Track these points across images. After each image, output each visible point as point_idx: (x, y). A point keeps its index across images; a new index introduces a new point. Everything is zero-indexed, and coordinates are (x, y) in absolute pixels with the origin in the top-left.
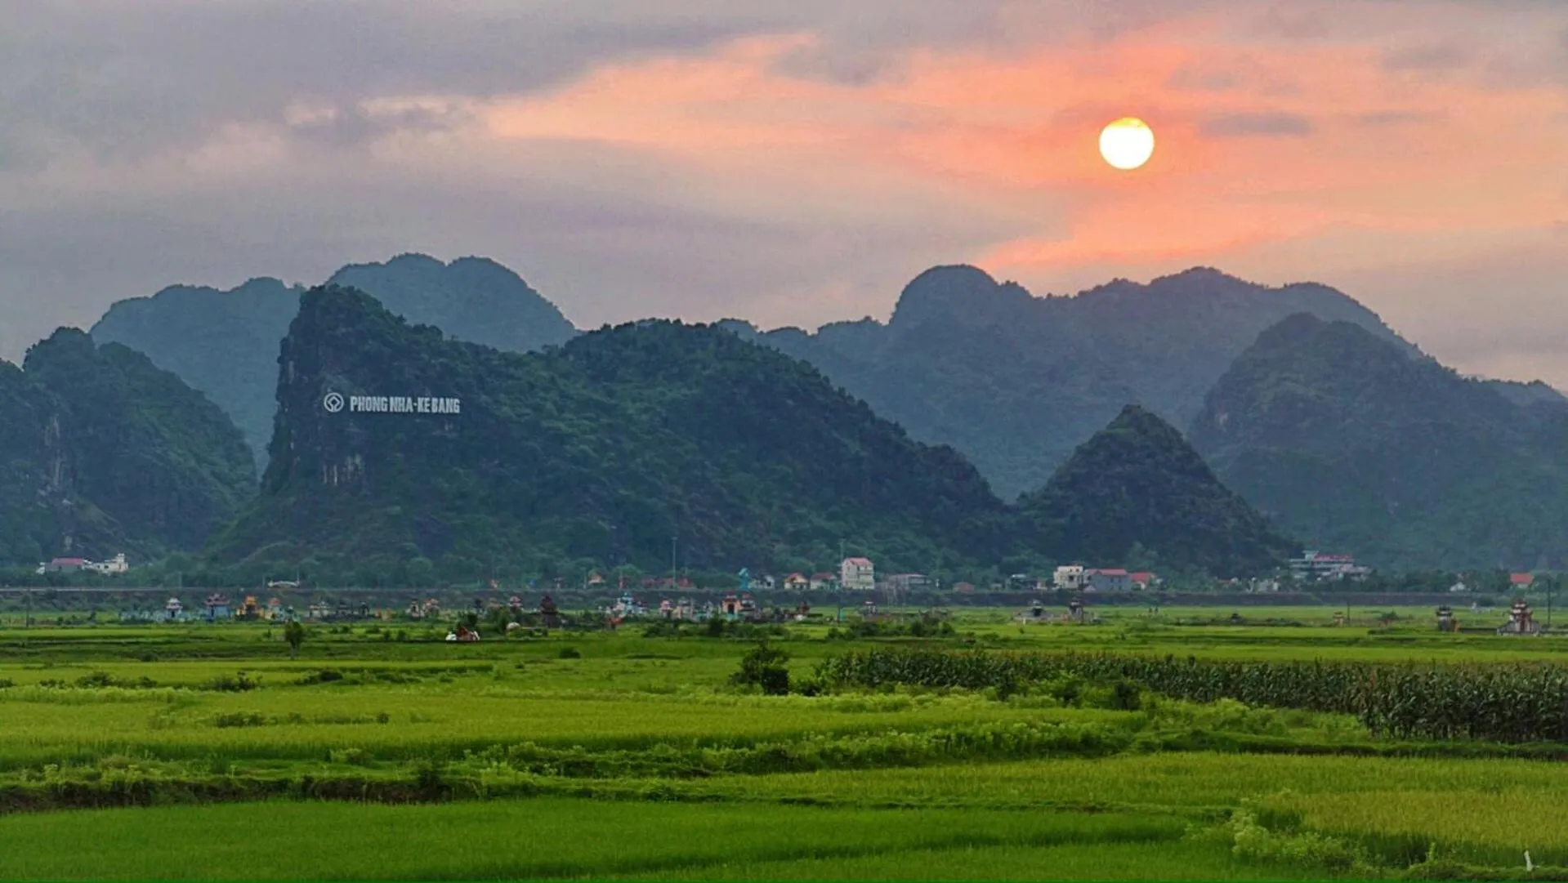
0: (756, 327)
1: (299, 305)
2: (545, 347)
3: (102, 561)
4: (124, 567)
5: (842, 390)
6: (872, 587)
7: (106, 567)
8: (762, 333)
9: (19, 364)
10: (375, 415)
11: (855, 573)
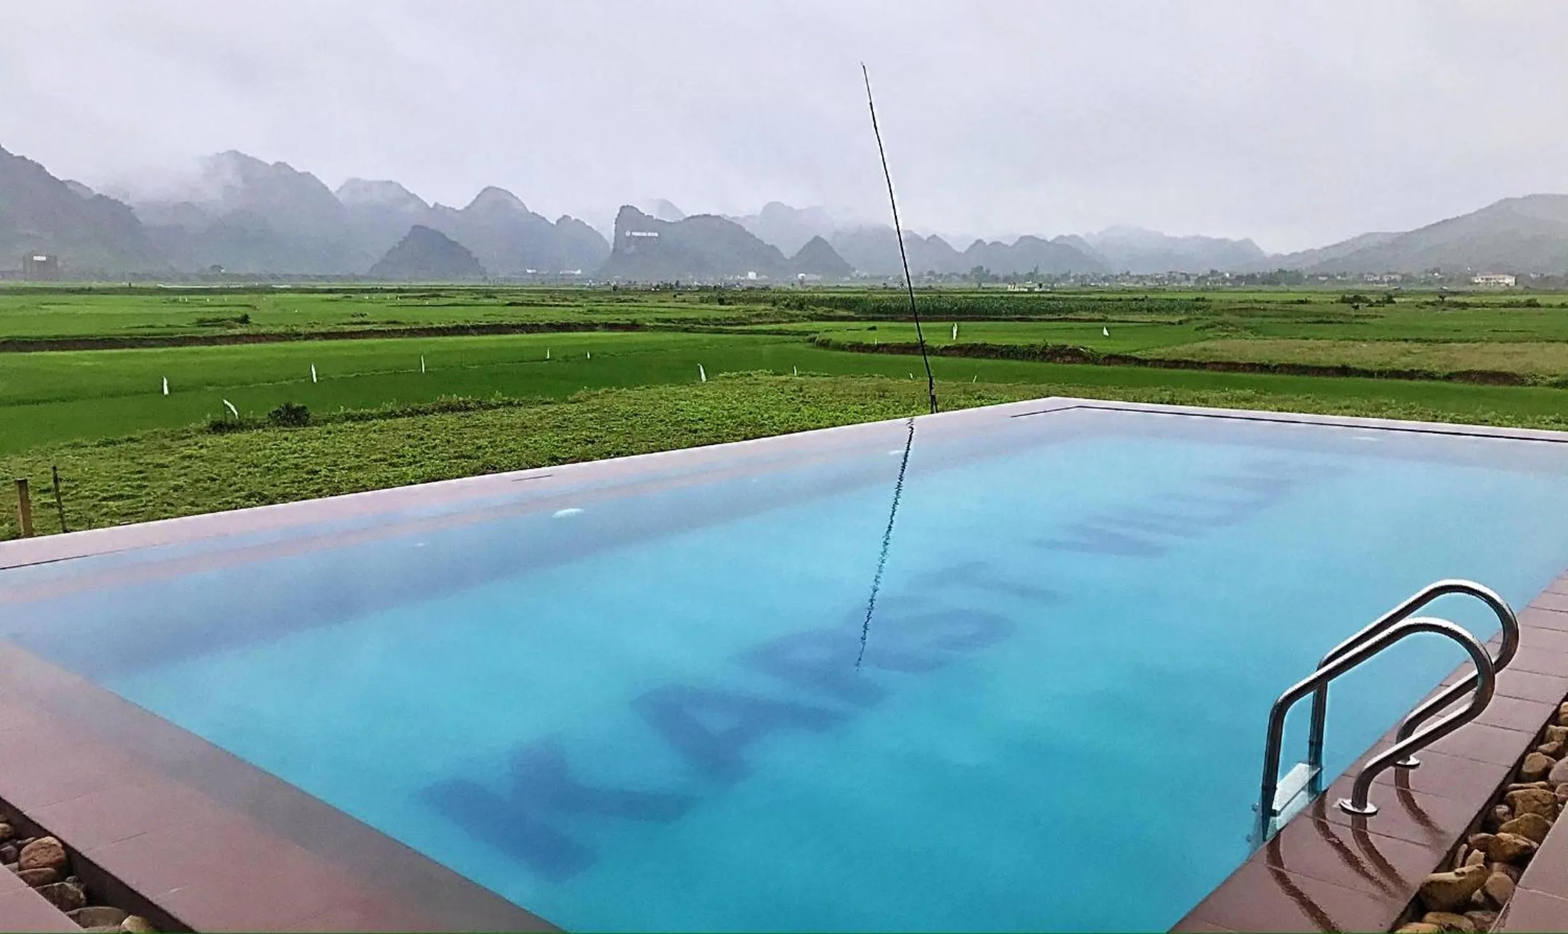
1: (619, 210)
2: (678, 220)
3: (574, 270)
4: (580, 272)
6: (756, 279)
7: (576, 272)
10: (638, 237)
11: (752, 275)
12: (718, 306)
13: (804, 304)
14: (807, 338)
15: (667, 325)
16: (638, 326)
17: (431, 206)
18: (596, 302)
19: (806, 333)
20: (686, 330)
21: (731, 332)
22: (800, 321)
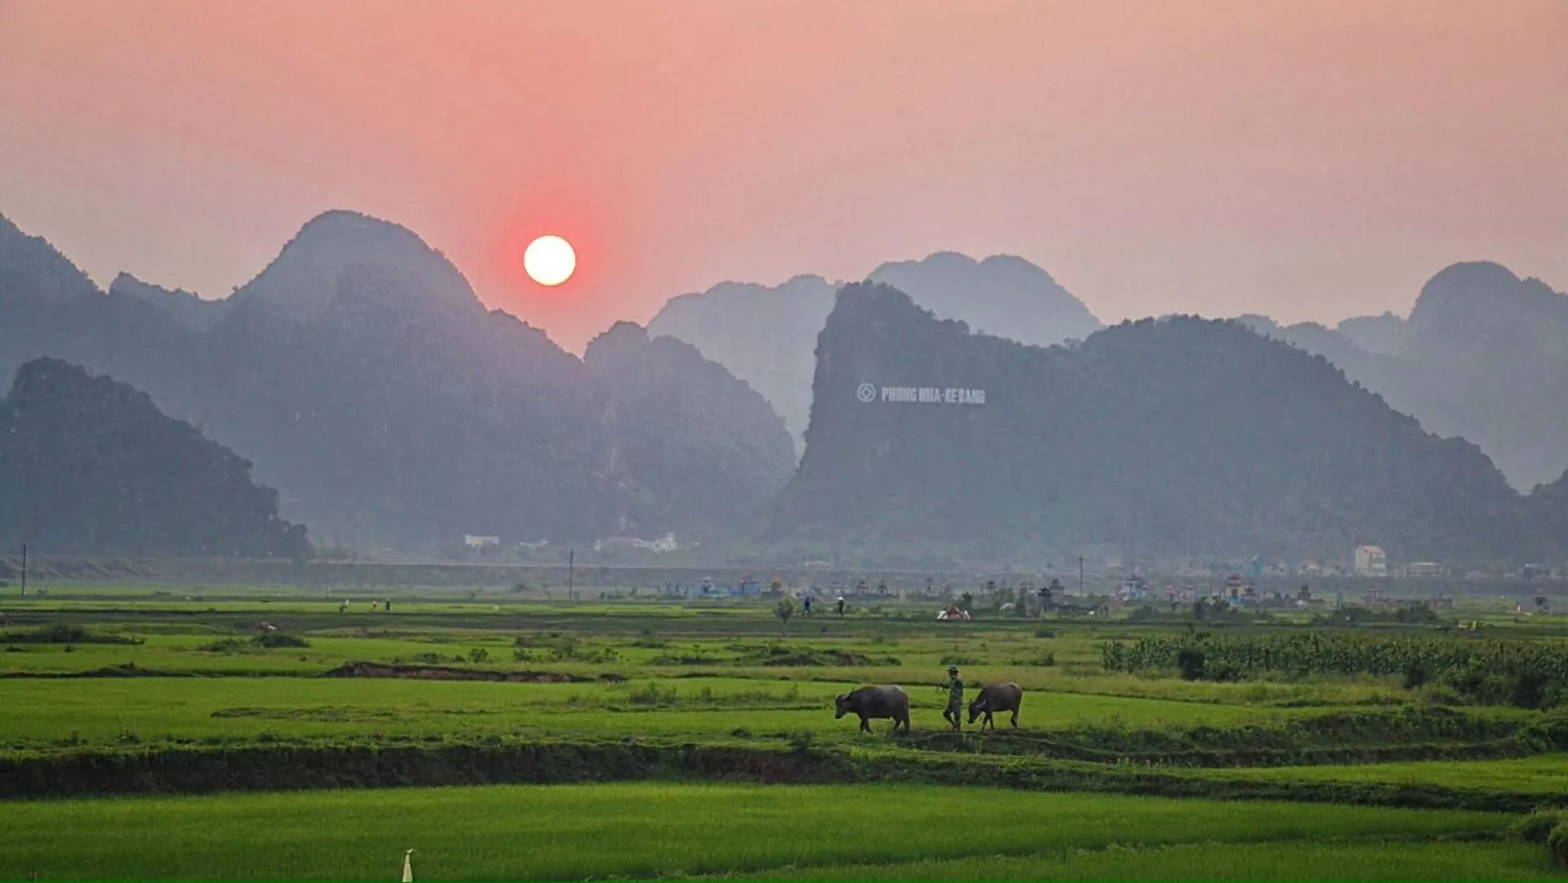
0: (1277, 322)
1: (835, 300)
2: (1067, 340)
3: (652, 540)
4: (673, 546)
5: (1357, 383)
6: (1383, 575)
7: (657, 546)
8: (1281, 327)
9: (580, 356)
10: (905, 405)
11: (1368, 560)
12: (1174, 683)
13: (1543, 680)
14: (1523, 821)
15: (938, 757)
16: (817, 758)
17: (104, 286)
18: (687, 661)
19: (1522, 802)
20: (1015, 780)
21: (1207, 791)
22: (1515, 751)
